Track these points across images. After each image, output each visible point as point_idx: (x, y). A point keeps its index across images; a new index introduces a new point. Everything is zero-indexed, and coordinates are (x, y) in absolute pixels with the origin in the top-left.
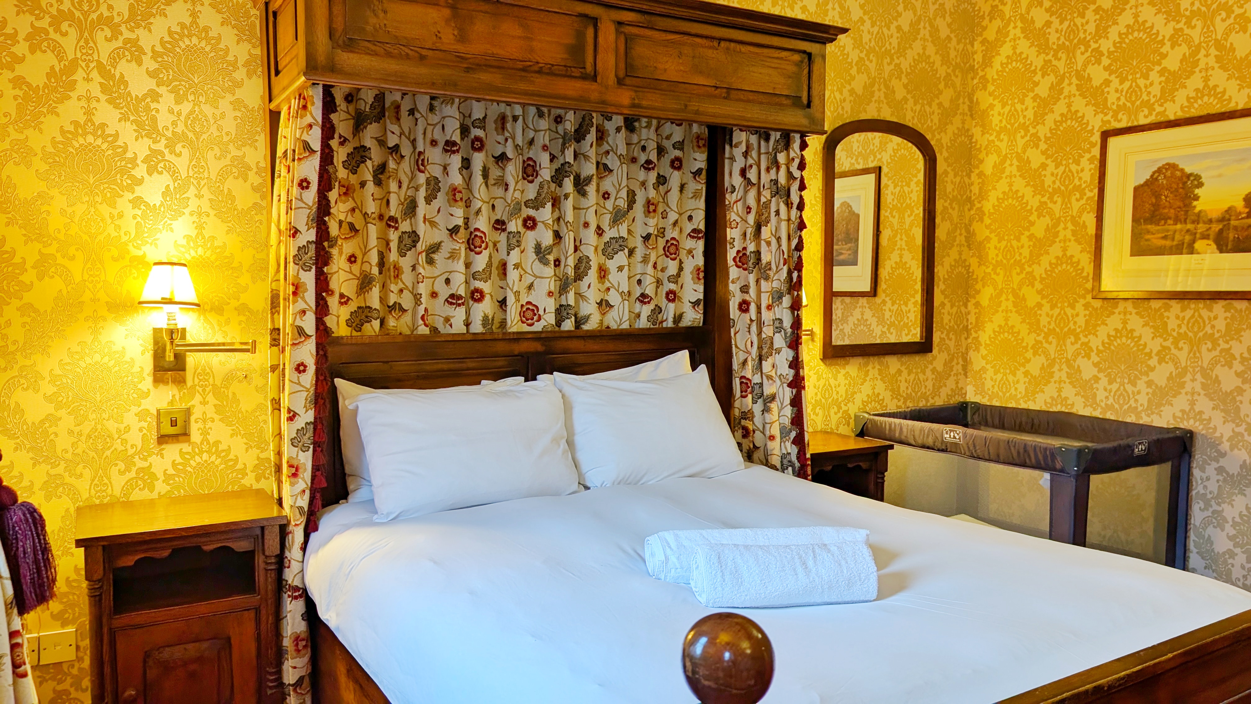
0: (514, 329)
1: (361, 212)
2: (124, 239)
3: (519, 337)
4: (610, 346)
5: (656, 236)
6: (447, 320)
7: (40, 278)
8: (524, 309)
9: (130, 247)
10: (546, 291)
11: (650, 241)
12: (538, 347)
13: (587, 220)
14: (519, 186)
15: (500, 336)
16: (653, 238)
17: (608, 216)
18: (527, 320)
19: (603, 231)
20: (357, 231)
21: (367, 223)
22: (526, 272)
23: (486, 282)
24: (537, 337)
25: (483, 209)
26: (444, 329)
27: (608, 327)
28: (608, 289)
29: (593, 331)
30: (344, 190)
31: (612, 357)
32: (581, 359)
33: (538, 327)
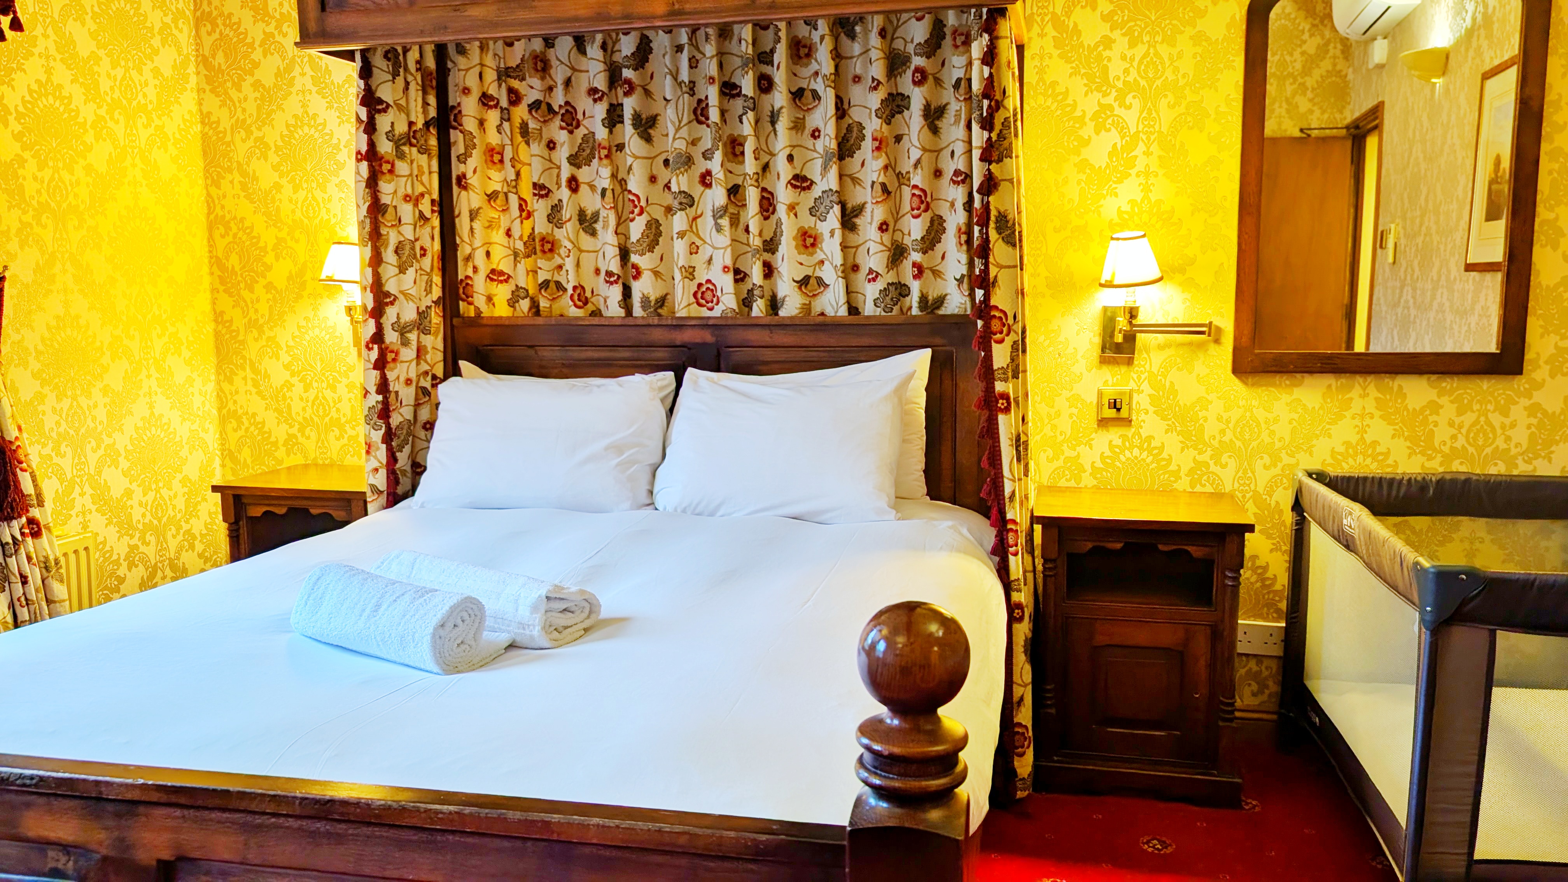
2: (333, 221)
7: (277, 258)
8: (704, 289)
9: (338, 229)
12: (708, 337)
18: (707, 302)
22: (705, 242)
27: (822, 314)
28: (822, 262)
29: (791, 318)
32: (768, 355)
33: (717, 312)
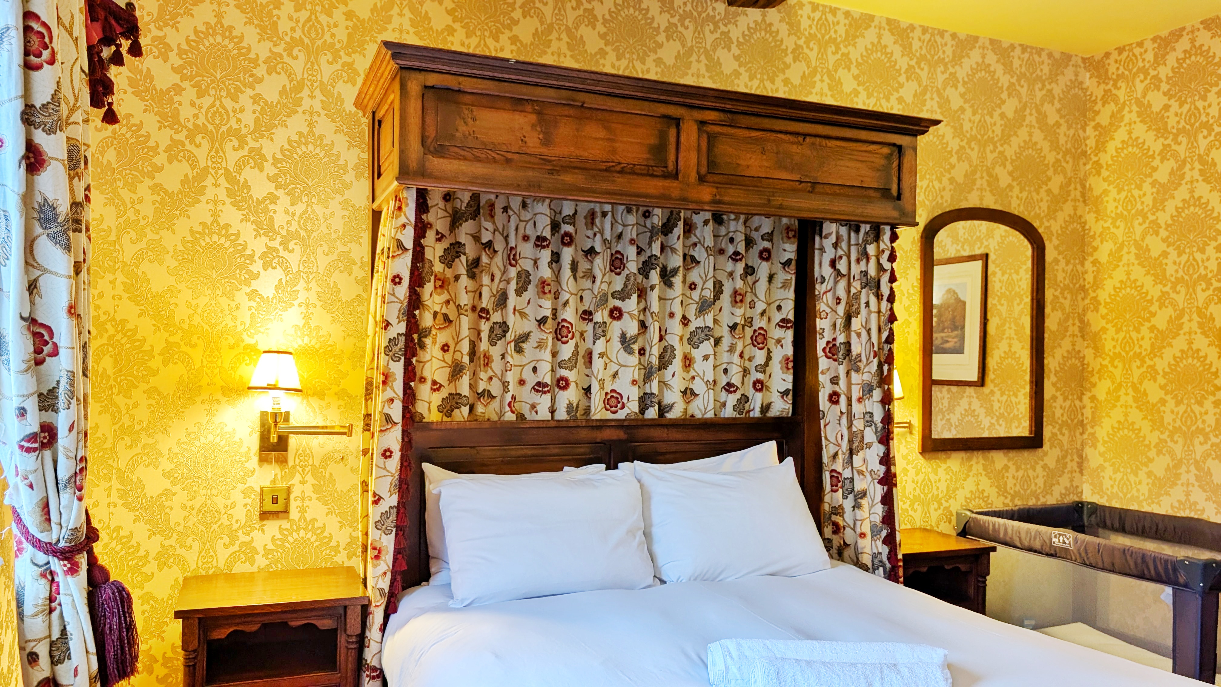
0: (597, 417)
1: (455, 303)
2: (240, 328)
3: (602, 424)
4: (694, 435)
5: (743, 326)
6: (533, 406)
7: (166, 364)
8: (609, 397)
9: (245, 336)
10: (630, 380)
11: (737, 331)
12: (621, 435)
13: (673, 310)
14: (606, 279)
15: (584, 424)
16: (739, 327)
17: (694, 306)
18: (611, 407)
19: (689, 321)
20: (451, 322)
21: (460, 314)
22: (611, 361)
23: (571, 370)
24: (620, 425)
25: (571, 301)
26: (530, 416)
27: (692, 416)
28: (693, 378)
29: (676, 419)
30: (440, 283)
31: (695, 446)
32: (662, 447)
33: (621, 415)
